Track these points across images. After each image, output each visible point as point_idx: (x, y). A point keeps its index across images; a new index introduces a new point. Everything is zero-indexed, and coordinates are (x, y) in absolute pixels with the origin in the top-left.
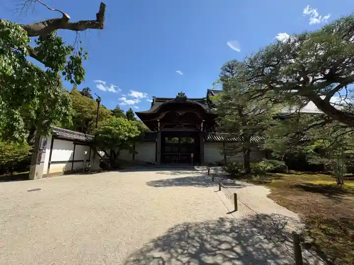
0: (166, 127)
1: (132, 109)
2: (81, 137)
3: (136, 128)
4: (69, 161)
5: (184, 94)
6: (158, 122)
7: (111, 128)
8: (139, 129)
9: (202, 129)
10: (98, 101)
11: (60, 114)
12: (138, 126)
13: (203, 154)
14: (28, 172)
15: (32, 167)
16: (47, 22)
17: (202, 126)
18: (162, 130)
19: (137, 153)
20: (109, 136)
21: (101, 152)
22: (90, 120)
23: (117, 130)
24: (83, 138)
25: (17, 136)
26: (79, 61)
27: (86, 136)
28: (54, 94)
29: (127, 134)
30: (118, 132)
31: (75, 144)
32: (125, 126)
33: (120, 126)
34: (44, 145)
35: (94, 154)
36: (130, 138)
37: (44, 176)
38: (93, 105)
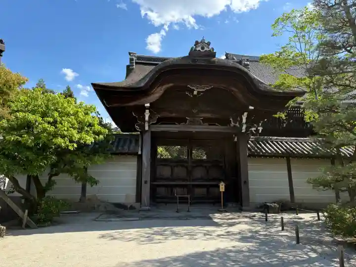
0: (161, 121)
5: (209, 44)
6: (145, 108)
7: (32, 117)
9: (244, 127)
13: (246, 182)
17: (244, 121)
18: (153, 130)
20: (28, 140)
23: (49, 123)
29: (76, 136)
30: (52, 129)
32: (68, 115)
33: (56, 114)
36: (82, 147)
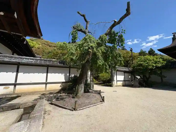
1: (152, 48)
2: (126, 69)
3: (161, 60)
4: (124, 81)
7: (141, 63)
8: (163, 60)
10: (131, 50)
11: (119, 61)
12: (162, 59)
14: (111, 84)
15: (112, 82)
16: (110, 28)
19: (165, 77)
20: (142, 67)
21: (137, 76)
22: (129, 61)
23: (146, 63)
24: (127, 70)
25: (108, 71)
26: (122, 36)
27: (128, 69)
28: (116, 54)
29: (155, 65)
31: (124, 73)
33: (148, 61)
34: (114, 74)
35: (134, 78)
37: (116, 86)
38: (128, 53)
